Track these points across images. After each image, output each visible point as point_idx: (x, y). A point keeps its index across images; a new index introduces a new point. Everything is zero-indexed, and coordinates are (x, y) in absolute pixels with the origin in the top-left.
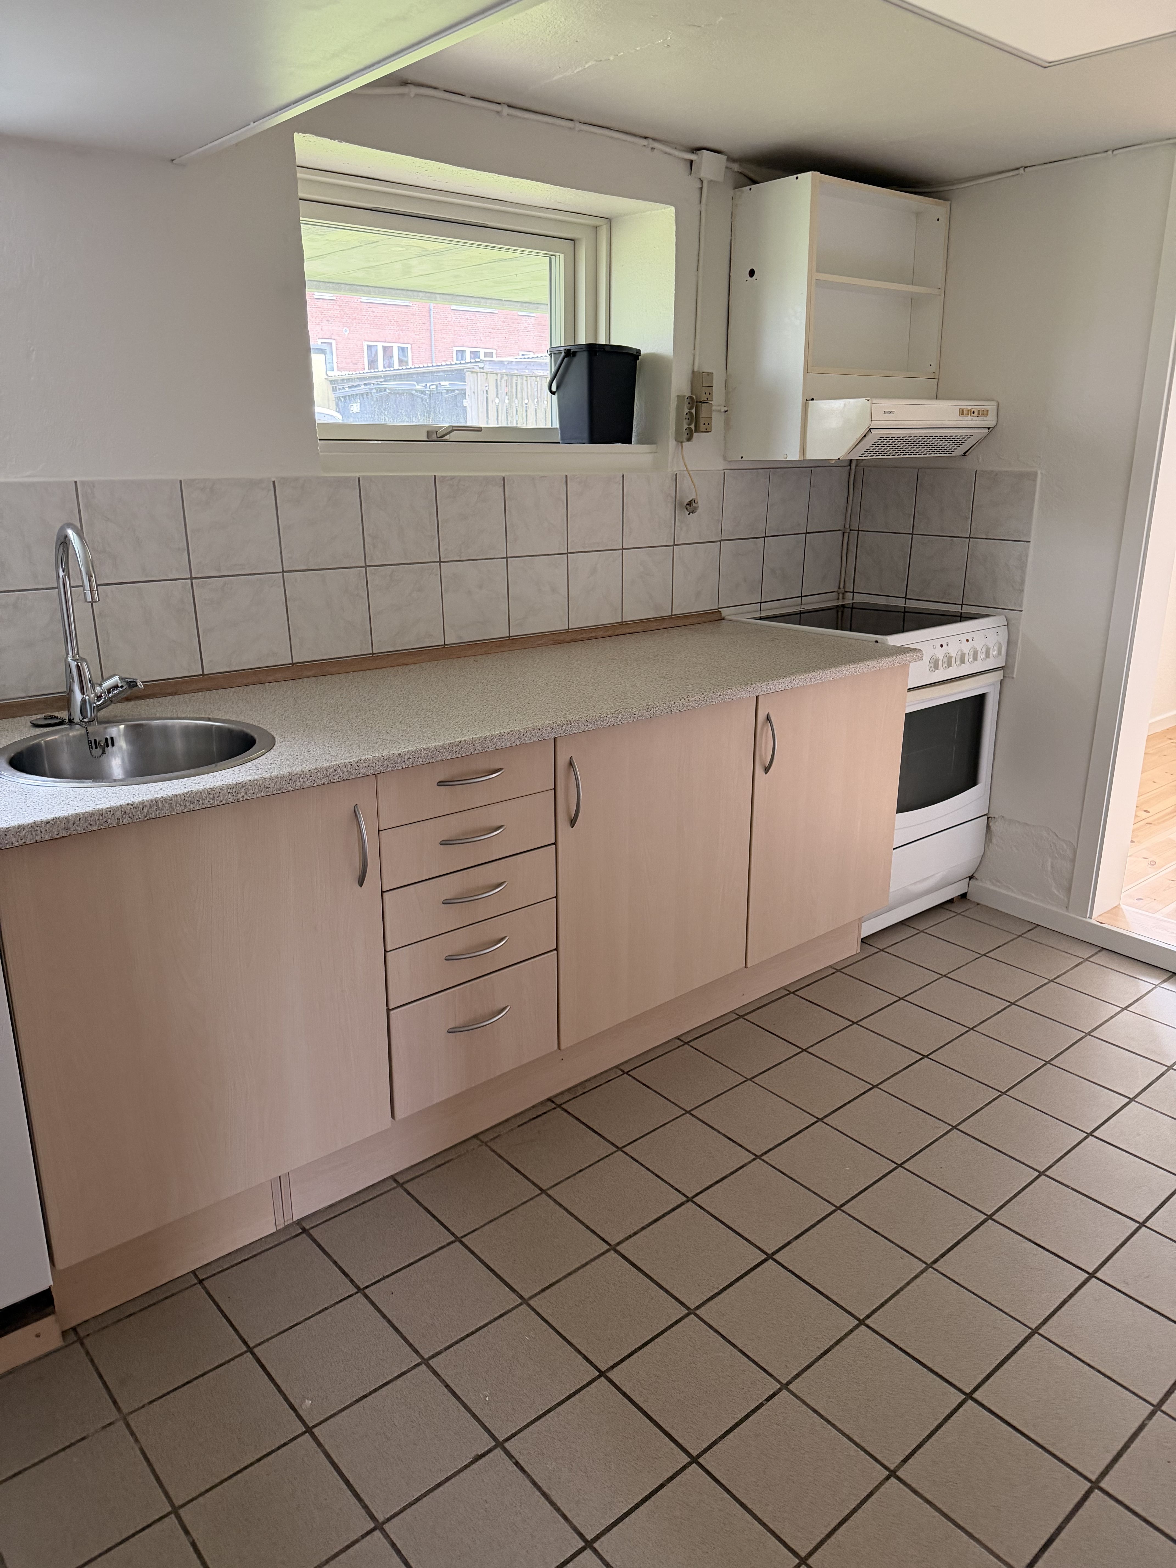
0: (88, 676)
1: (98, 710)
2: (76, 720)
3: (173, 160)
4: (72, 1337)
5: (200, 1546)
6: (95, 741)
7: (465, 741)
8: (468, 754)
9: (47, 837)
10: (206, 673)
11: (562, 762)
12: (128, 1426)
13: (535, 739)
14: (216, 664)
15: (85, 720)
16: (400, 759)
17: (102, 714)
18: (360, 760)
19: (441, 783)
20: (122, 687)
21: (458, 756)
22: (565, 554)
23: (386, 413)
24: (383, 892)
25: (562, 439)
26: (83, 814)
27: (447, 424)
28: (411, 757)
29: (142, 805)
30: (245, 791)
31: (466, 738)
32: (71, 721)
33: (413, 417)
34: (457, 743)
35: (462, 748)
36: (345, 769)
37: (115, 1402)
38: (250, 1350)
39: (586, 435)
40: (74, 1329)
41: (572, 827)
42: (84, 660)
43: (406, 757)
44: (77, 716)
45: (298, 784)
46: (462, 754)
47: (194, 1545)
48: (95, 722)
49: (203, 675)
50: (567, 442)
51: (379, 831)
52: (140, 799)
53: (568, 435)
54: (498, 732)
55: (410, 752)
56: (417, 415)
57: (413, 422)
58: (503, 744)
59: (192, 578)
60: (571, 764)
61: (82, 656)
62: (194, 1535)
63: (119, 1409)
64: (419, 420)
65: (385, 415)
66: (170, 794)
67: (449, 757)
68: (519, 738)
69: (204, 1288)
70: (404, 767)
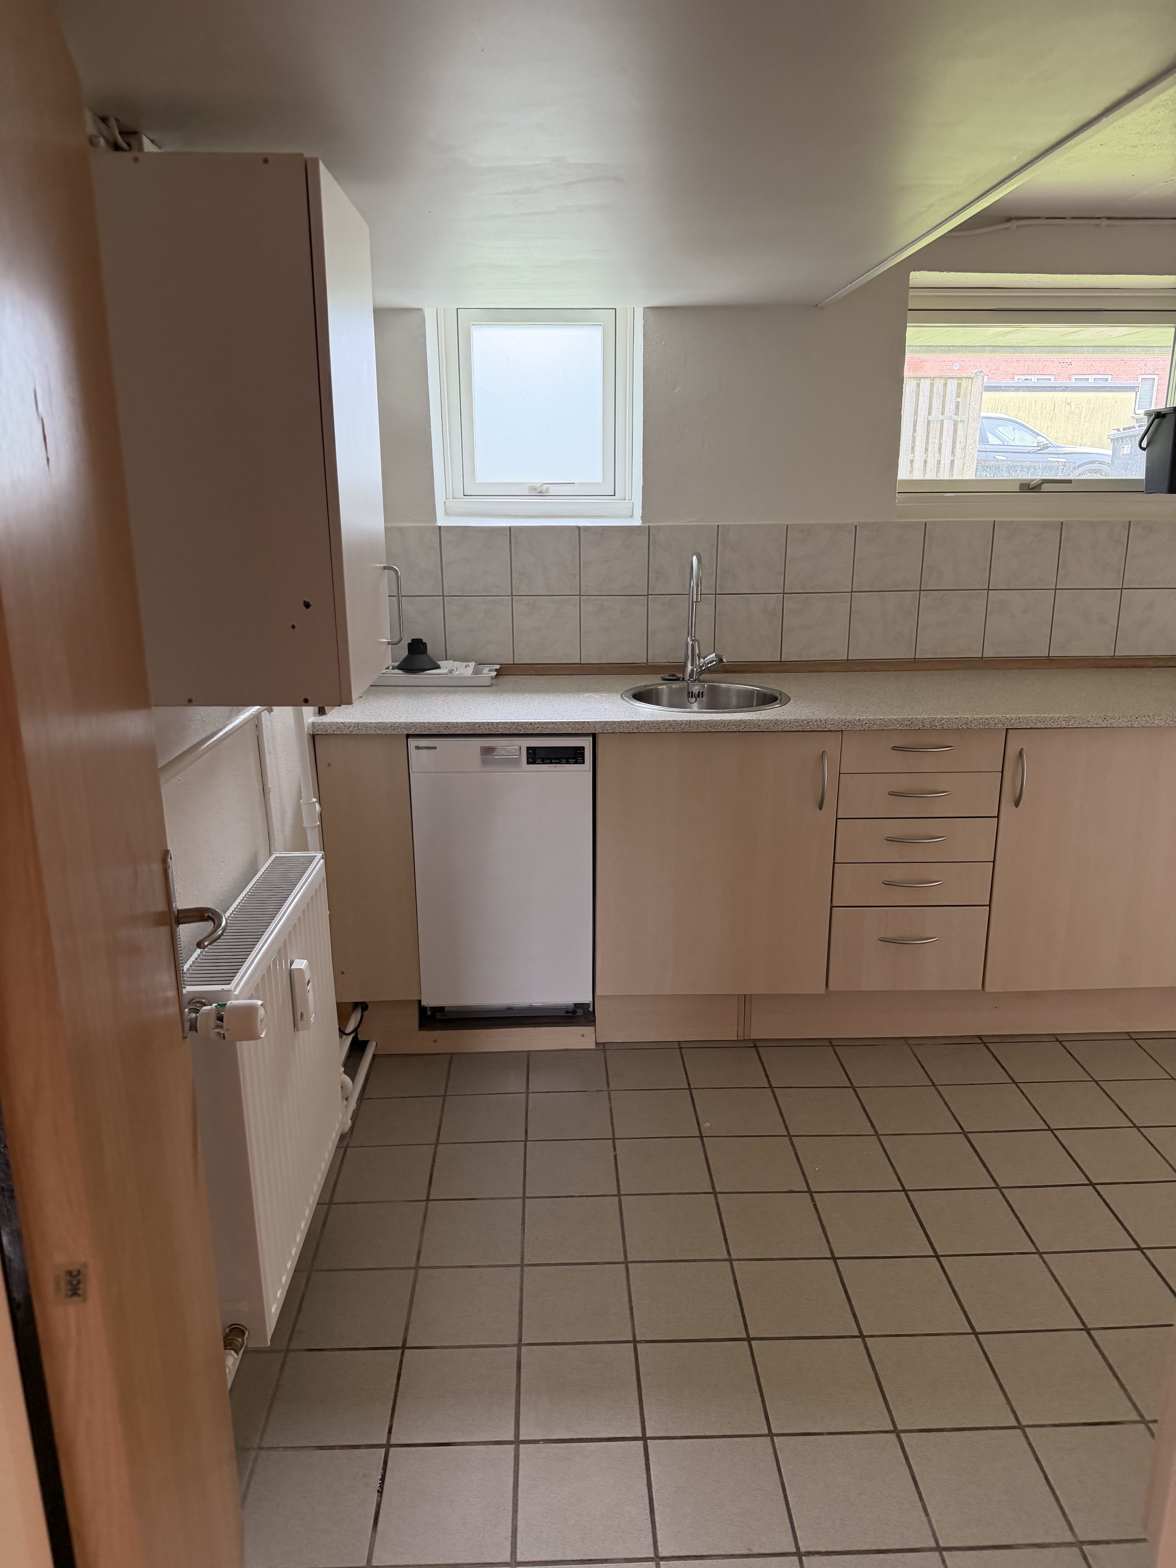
0: (697, 652)
1: (700, 675)
2: (686, 679)
3: (817, 305)
4: (601, 1047)
5: (618, 1158)
6: (692, 692)
7: (916, 718)
8: (917, 728)
9: (626, 731)
10: (782, 660)
11: (1012, 751)
12: (609, 1095)
13: (981, 727)
14: (791, 654)
15: (691, 680)
16: (858, 723)
17: (702, 677)
18: (829, 719)
19: (894, 748)
20: (716, 661)
21: (907, 728)
22: (1120, 589)
23: (988, 470)
24: (837, 819)
25: (1146, 490)
26: (648, 721)
27: (1040, 477)
28: (868, 723)
29: (682, 723)
30: (744, 726)
31: (919, 717)
32: (683, 679)
33: (1013, 472)
34: (909, 719)
35: (912, 723)
36: (815, 723)
37: (608, 1083)
38: (690, 1089)
39: (1166, 485)
40: (604, 1044)
41: (1017, 807)
42: (698, 641)
43: (864, 722)
44: (687, 677)
45: (781, 727)
46: (911, 728)
47: (615, 1156)
48: (697, 681)
49: (781, 661)
50: (1149, 492)
51: (840, 774)
52: (681, 719)
53: (1150, 485)
54: (948, 716)
55: (868, 719)
56: (1017, 470)
57: (1012, 476)
58: (950, 726)
59: (784, 593)
60: (1021, 754)
61: (697, 638)
62: (618, 1152)
63: (608, 1086)
64: (1018, 475)
65: (987, 471)
66: (699, 719)
67: (900, 728)
68: (966, 724)
69: (681, 1052)
70: (861, 729)
